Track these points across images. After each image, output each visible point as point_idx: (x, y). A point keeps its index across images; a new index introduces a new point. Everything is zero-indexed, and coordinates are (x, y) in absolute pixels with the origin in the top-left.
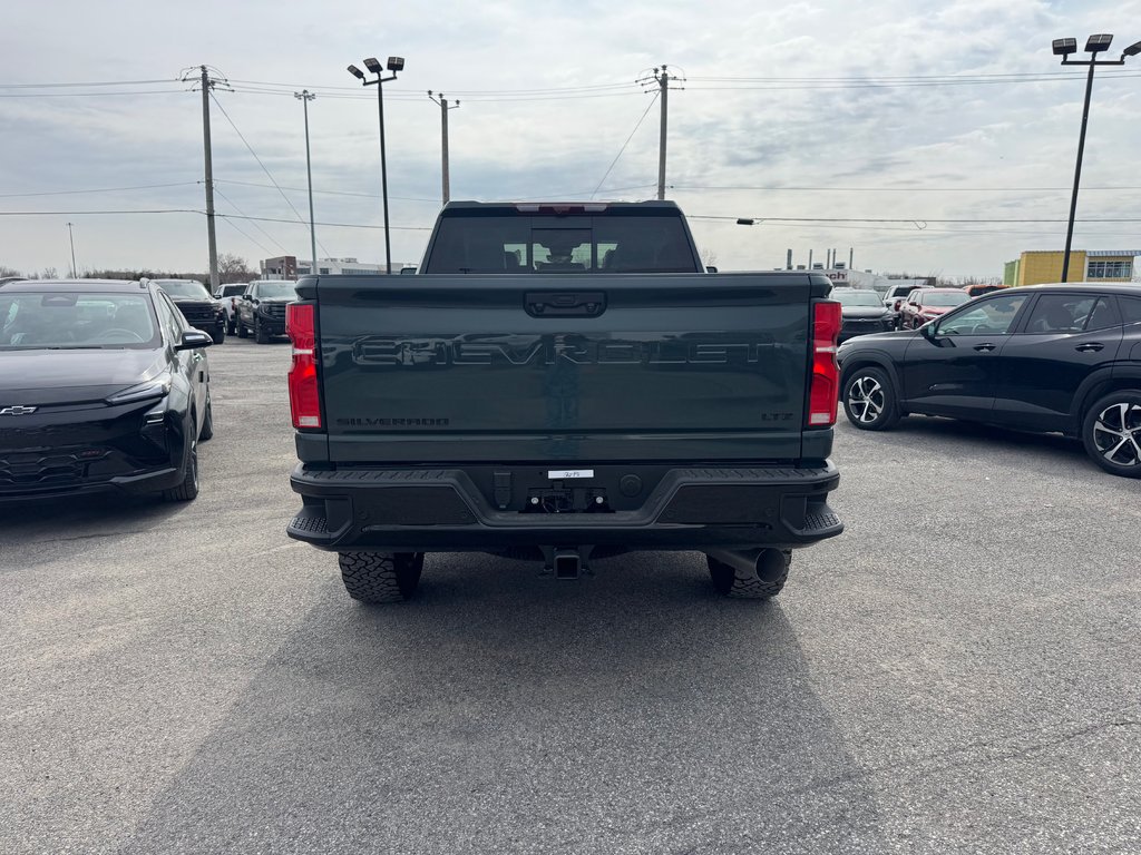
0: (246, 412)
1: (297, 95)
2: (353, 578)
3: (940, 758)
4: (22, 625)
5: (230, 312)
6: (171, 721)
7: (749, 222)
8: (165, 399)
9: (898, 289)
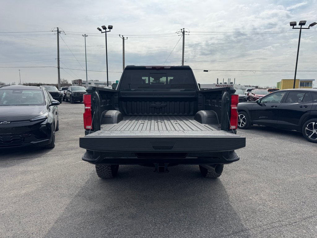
0: (68, 123)
1: (83, 35)
2: (99, 171)
3: (268, 225)
4: (5, 184)
5: (64, 95)
6: (48, 213)
7: (207, 71)
8: (46, 120)
9: (248, 90)
